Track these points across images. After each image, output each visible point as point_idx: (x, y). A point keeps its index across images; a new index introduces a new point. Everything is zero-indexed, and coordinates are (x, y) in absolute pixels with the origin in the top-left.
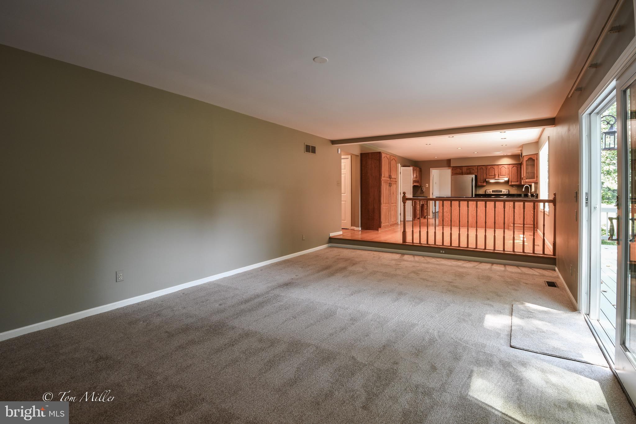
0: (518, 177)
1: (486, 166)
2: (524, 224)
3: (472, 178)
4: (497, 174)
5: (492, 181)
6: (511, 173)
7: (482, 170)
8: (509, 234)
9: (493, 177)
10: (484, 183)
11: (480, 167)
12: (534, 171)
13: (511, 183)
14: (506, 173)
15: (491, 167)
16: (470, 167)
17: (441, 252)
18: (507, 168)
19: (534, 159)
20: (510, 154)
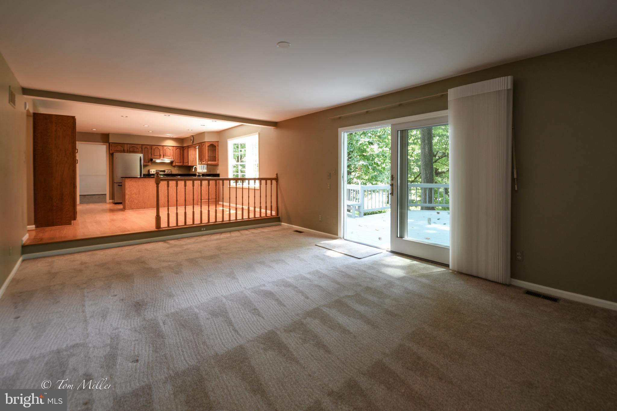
0: (181, 158)
1: (151, 146)
2: (209, 199)
3: (140, 157)
4: (162, 154)
5: (158, 161)
6: (174, 154)
7: (146, 150)
8: (212, 208)
9: (158, 157)
10: (149, 163)
11: (145, 146)
12: (216, 155)
13: (175, 163)
14: (170, 154)
15: (156, 148)
16: (133, 145)
17: (202, 229)
18: (171, 150)
19: (215, 145)
20: (175, 137)
